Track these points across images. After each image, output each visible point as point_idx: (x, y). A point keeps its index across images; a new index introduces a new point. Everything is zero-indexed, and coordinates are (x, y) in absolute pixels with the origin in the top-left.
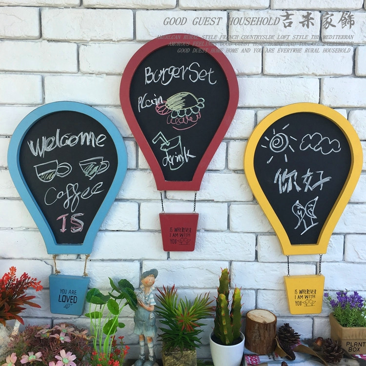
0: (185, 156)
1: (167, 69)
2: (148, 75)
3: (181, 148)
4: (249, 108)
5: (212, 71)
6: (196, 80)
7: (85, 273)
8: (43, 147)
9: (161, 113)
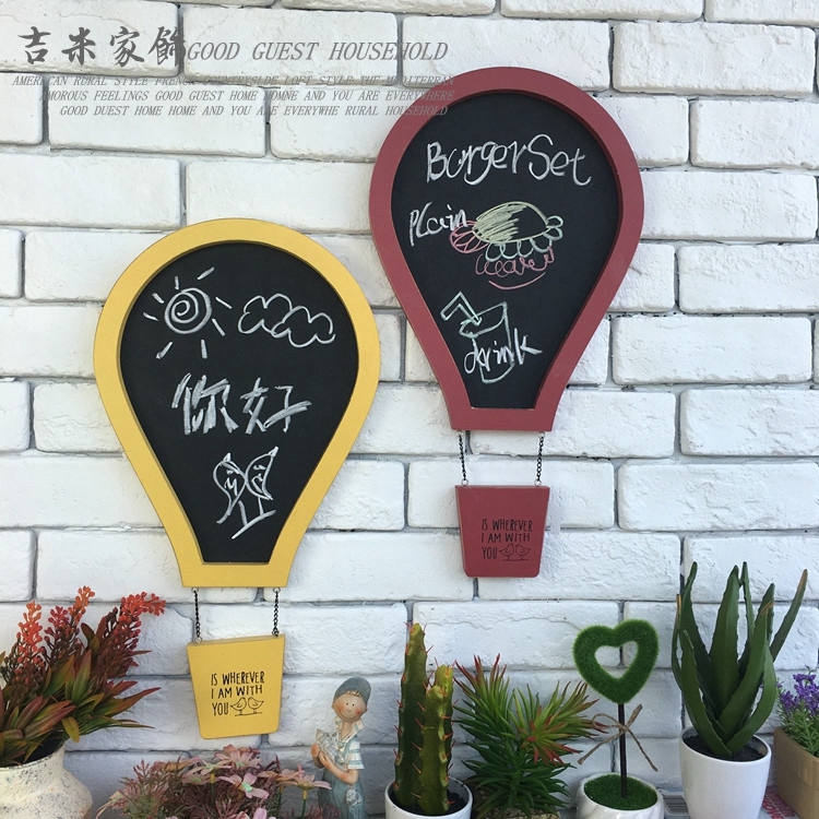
0: (517, 350)
1: (477, 149)
2: (435, 160)
3: (508, 330)
5: (580, 155)
6: (544, 176)
9: (462, 248)
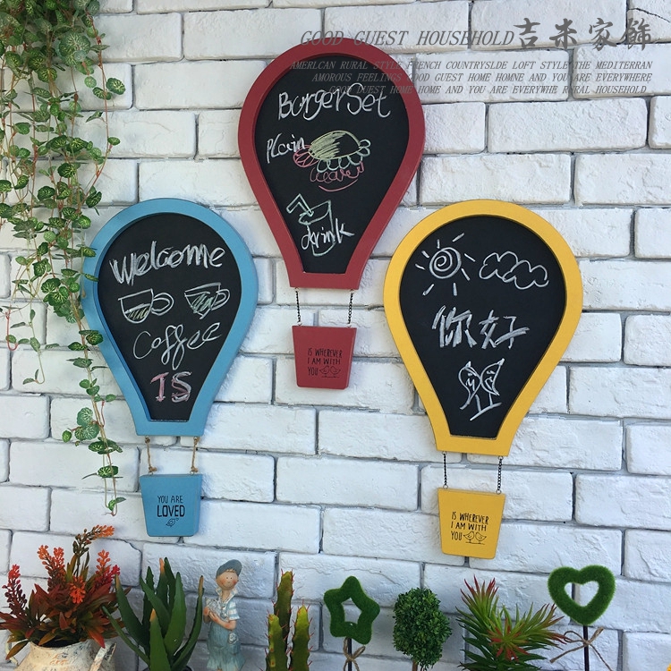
0: (337, 234)
1: (312, 95)
2: (284, 104)
3: (331, 220)
5: (383, 96)
6: (357, 112)
7: (193, 467)
8: (132, 269)
9: (301, 164)
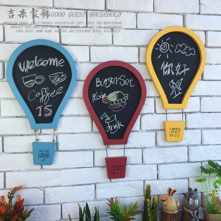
0: (118, 126)
1: (108, 79)
2: (98, 82)
3: (116, 121)
4: (151, 97)
5: (132, 80)
6: (123, 85)
9: (105, 102)
